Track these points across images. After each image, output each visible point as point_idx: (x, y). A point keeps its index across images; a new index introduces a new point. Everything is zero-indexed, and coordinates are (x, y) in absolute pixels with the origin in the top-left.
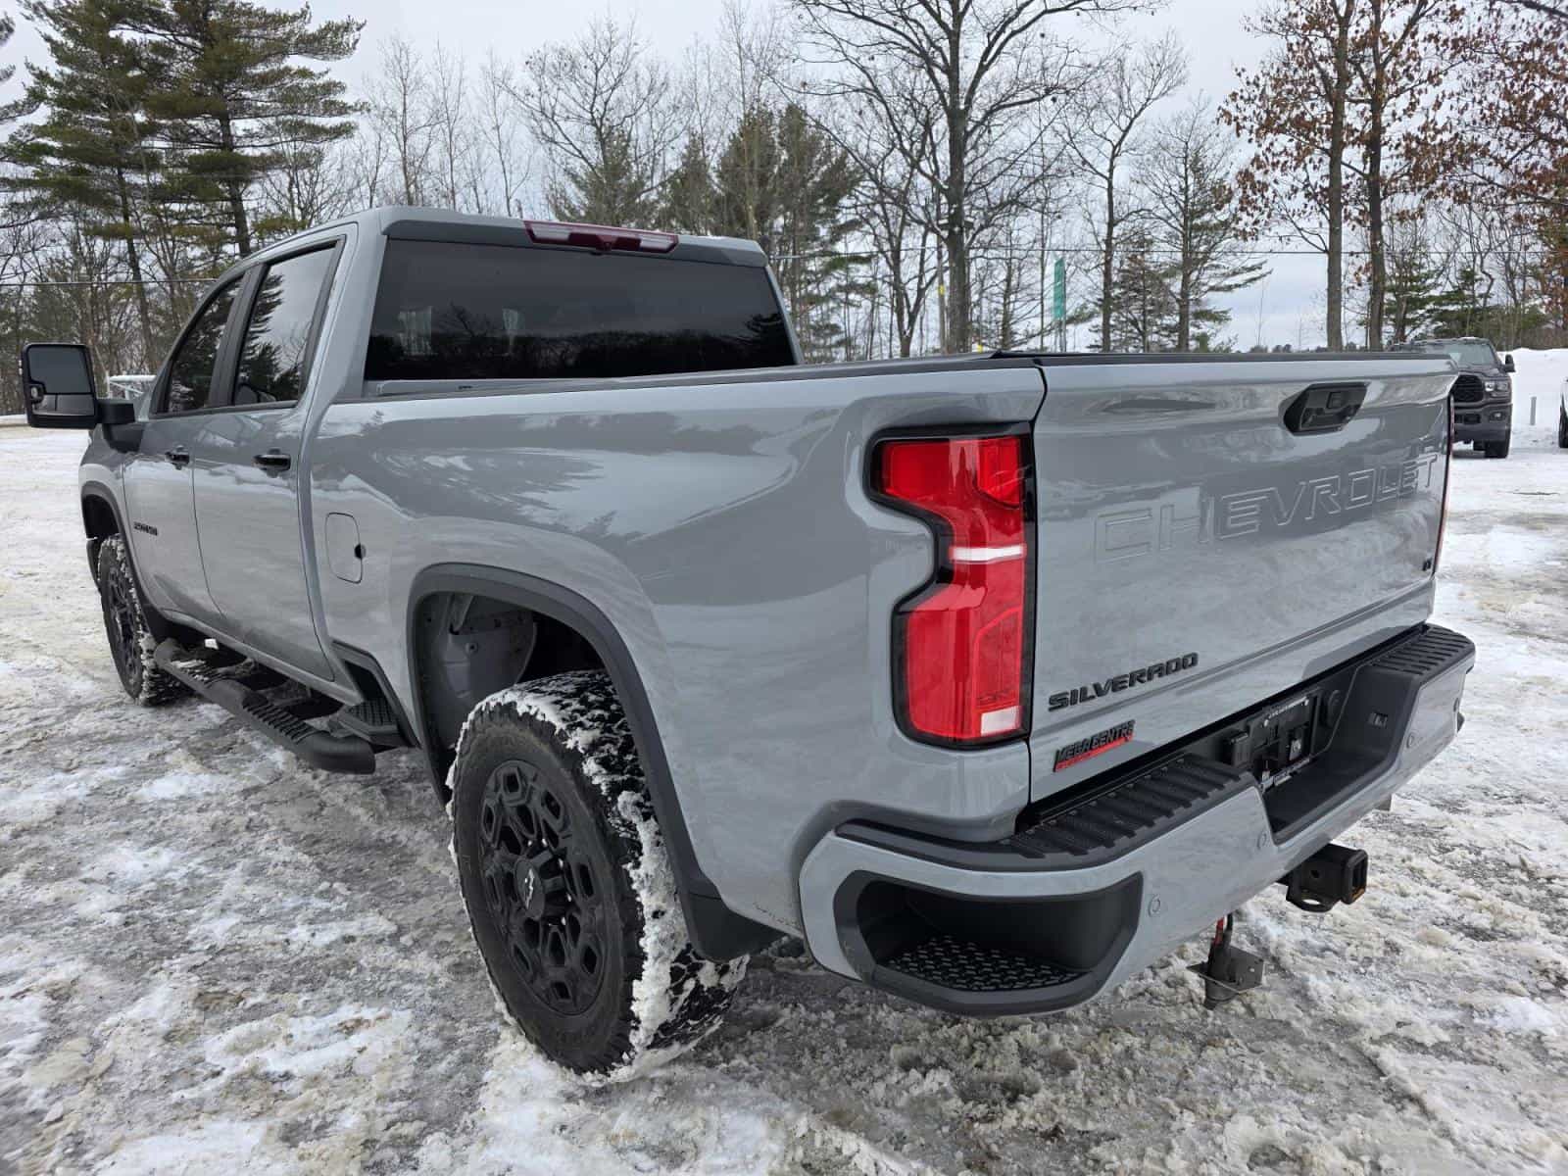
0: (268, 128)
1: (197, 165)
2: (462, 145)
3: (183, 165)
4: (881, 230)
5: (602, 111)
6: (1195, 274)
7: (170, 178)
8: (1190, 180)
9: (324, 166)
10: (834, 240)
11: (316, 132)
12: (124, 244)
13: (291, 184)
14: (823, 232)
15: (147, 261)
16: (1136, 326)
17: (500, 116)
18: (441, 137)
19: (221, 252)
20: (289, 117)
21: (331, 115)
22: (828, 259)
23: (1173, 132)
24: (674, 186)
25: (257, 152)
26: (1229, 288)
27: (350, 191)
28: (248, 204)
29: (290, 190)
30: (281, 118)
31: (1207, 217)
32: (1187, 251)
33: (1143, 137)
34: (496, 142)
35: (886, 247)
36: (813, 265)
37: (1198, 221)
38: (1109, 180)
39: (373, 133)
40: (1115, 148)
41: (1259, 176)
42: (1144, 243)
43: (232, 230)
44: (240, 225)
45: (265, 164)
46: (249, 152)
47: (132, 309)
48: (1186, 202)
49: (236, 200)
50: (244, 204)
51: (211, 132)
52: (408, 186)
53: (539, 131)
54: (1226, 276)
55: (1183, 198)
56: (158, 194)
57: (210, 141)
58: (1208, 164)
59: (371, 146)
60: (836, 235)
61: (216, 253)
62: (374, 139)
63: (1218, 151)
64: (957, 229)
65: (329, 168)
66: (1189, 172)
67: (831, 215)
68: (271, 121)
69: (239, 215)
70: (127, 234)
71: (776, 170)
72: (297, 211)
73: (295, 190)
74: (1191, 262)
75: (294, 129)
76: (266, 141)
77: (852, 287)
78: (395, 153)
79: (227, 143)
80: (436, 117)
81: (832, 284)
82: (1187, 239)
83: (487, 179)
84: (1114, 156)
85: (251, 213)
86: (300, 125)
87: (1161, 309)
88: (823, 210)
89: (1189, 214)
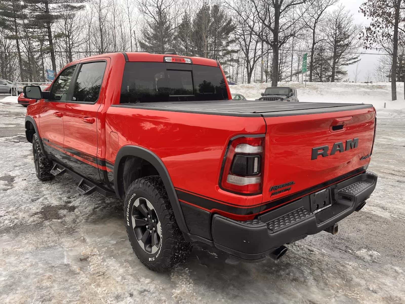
0: (59, 7)
1: (38, 17)
2: (118, 13)
3: (33, 17)
4: (243, 43)
5: (161, 4)
6: (337, 59)
7: (30, 21)
8: (337, 31)
9: (75, 19)
10: (227, 45)
11: (73, 8)
12: (15, 41)
13: (65, 24)
14: (224, 43)
15: (22, 46)
16: (318, 75)
17: (129, 5)
18: (111, 10)
19: (44, 44)
20: (66, 3)
21: (78, 3)
22: (225, 52)
23: (333, 16)
24: (180, 28)
25: (56, 14)
26: (347, 64)
27: (83, 26)
28: (52, 30)
29: (65, 25)
30: (63, 3)
31: (342, 42)
32: (335, 52)
33: (325, 17)
34: (128, 13)
35: (244, 48)
36: (221, 53)
37: (339, 44)
38: (314, 30)
39: (90, 9)
40: (316, 20)
41: (373, 29)
42: (322, 50)
43: (47, 37)
44: (50, 36)
45: (57, 17)
46: (53, 14)
47: (17, 60)
48: (336, 38)
49: (49, 28)
50: (51, 29)
51: (43, 8)
52: (100, 25)
53: (141, 9)
54: (347, 60)
55: (335, 36)
56: (26, 26)
57: (42, 11)
58: (342, 26)
59: (89, 13)
60: (228, 44)
61: (42, 44)
62: (90, 11)
63: (346, 22)
64: (276, 43)
65: (76, 19)
66: (337, 29)
67: (226, 38)
68: (60, 5)
69: (50, 32)
70: (16, 38)
71: (210, 24)
72: (67, 32)
73: (66, 26)
74: (336, 56)
75: (66, 7)
76: (58, 11)
77: (232, 60)
78: (97, 15)
79: (47, 11)
80: (110, 5)
81: (226, 59)
82: (335, 49)
83: (124, 24)
84: (316, 22)
85: (53, 33)
86: (69, 6)
87: (327, 70)
88: (224, 37)
89: (336, 42)
